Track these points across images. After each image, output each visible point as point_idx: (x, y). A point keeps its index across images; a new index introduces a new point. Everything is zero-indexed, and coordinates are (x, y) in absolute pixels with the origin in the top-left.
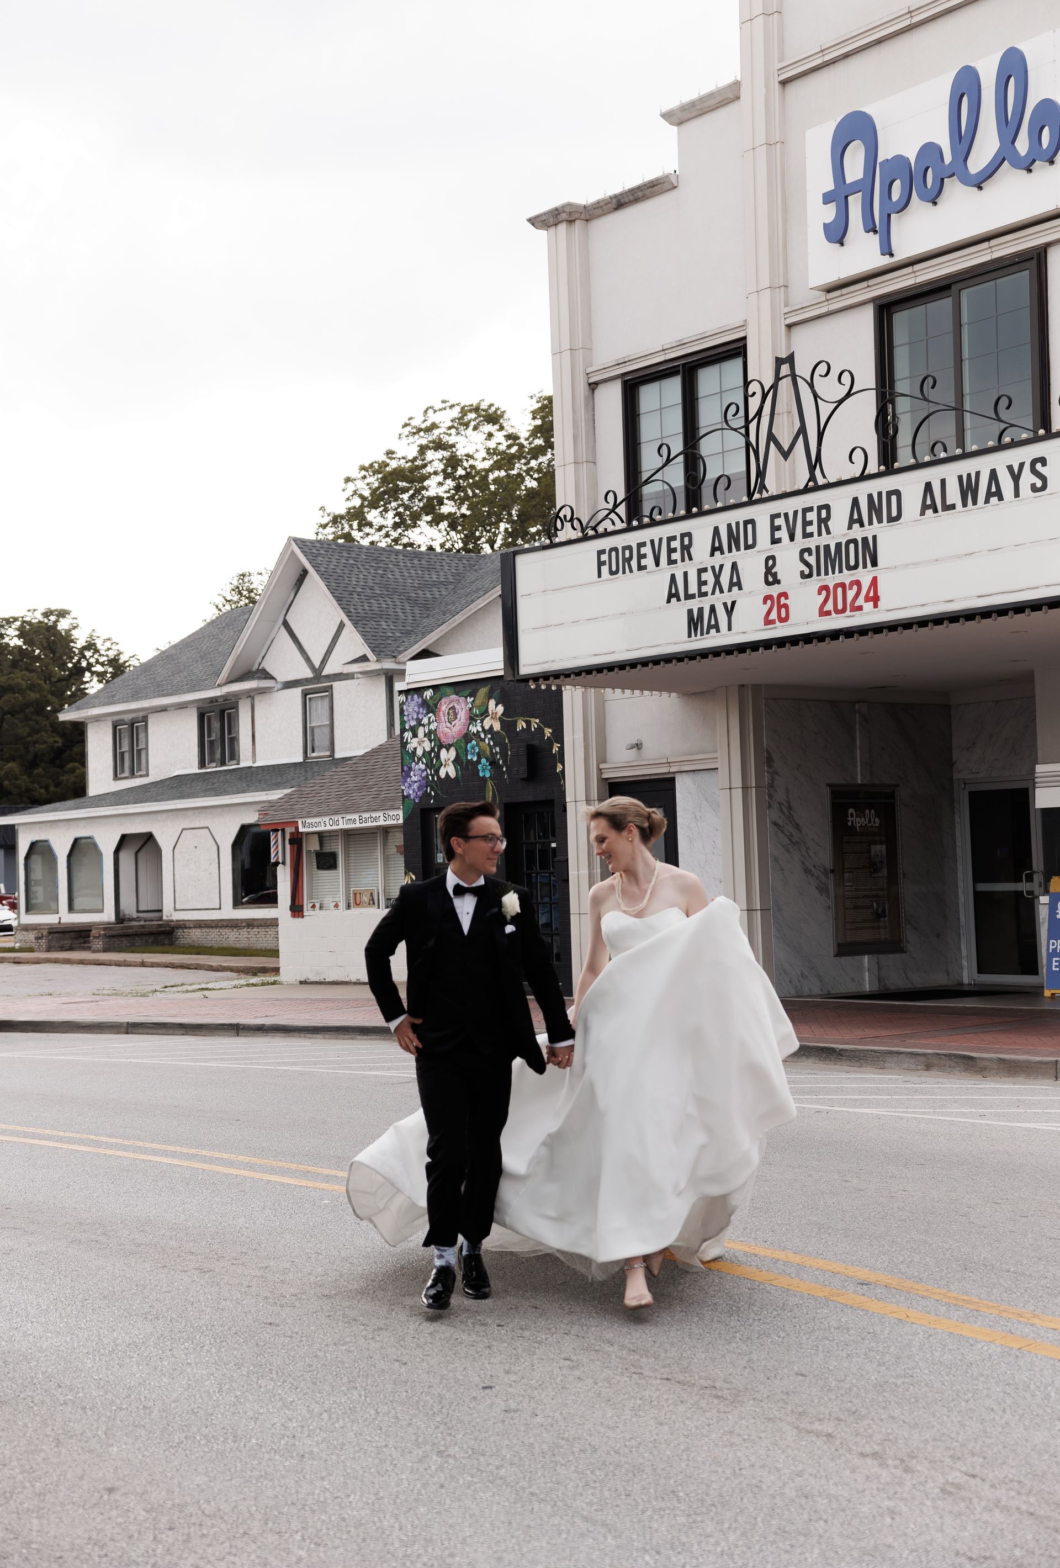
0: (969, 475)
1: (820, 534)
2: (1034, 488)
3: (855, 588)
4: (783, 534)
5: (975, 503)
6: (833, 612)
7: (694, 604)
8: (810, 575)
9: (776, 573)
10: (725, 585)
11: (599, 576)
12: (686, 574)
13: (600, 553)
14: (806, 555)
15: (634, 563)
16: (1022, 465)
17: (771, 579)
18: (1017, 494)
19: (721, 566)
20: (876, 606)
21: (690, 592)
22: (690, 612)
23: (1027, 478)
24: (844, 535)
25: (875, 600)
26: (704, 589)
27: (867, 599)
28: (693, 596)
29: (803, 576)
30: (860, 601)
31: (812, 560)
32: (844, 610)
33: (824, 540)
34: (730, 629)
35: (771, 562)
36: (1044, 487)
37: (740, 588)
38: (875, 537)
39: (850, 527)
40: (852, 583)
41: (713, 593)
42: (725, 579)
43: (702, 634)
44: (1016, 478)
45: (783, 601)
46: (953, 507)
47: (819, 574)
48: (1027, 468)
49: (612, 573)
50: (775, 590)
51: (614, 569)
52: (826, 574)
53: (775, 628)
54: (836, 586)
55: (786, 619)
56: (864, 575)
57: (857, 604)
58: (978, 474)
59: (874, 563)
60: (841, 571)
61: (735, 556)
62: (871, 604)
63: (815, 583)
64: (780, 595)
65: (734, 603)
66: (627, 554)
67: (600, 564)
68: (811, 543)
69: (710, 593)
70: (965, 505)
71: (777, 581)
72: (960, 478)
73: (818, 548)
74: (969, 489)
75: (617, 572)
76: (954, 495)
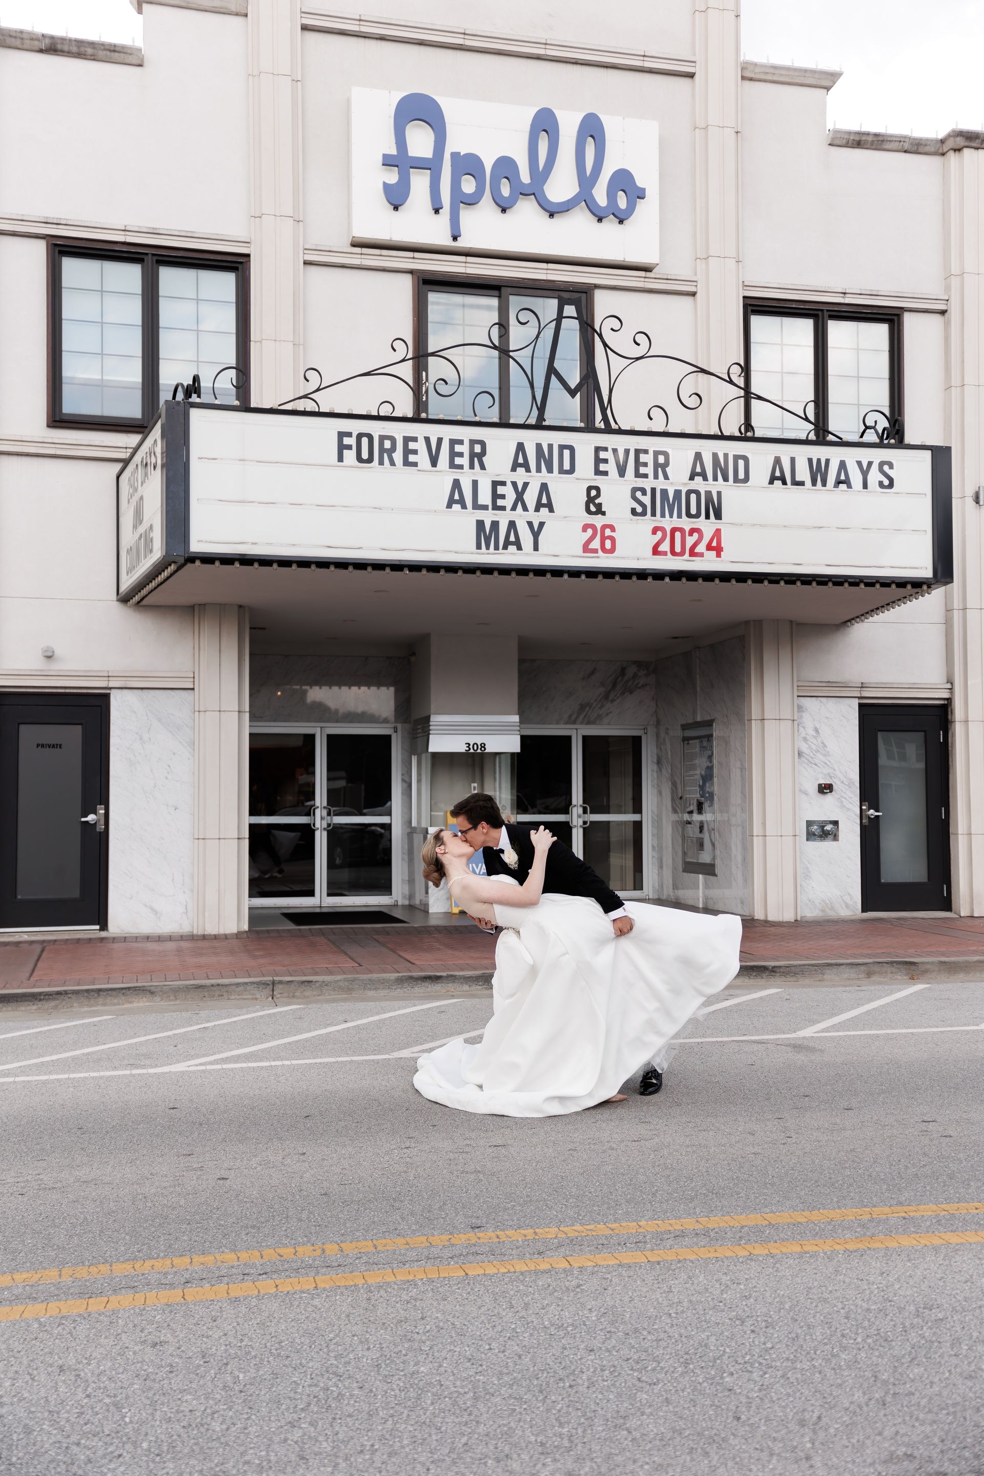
0: (819, 460)
1: (656, 477)
2: (881, 484)
3: (696, 535)
4: (611, 467)
5: (824, 484)
6: (669, 553)
7: (488, 517)
8: (644, 514)
9: (600, 505)
10: (531, 504)
11: (340, 458)
12: (475, 483)
13: (342, 435)
14: (639, 494)
15: (398, 456)
16: (870, 464)
17: (593, 509)
18: (865, 486)
19: (526, 485)
20: (719, 555)
21: (481, 501)
22: (480, 524)
23: (875, 476)
24: (685, 484)
25: (718, 550)
26: (500, 502)
27: (709, 547)
28: (485, 507)
29: (634, 512)
30: (701, 548)
31: (647, 500)
32: (682, 553)
33: (660, 484)
34: (536, 548)
35: (593, 493)
36: (891, 485)
37: (551, 510)
38: (719, 494)
39: (692, 478)
40: (692, 531)
41: (514, 508)
42: (530, 498)
43: (497, 548)
44: (865, 473)
45: (608, 532)
46: (802, 484)
47: (654, 514)
48: (875, 467)
49: (359, 459)
50: (598, 521)
51: (365, 455)
52: (663, 516)
53: (598, 557)
54: (674, 530)
55: (612, 550)
56: (708, 527)
57: (697, 550)
58: (827, 461)
59: (718, 516)
60: (680, 516)
61: (544, 476)
62: (714, 553)
63: (648, 523)
64: (604, 527)
65: (542, 524)
66: (387, 444)
67: (342, 447)
68: (647, 484)
69: (509, 507)
70: (814, 483)
71: (600, 511)
72: (810, 461)
73: (653, 490)
74: (818, 473)
75: (370, 460)
76: (803, 473)
